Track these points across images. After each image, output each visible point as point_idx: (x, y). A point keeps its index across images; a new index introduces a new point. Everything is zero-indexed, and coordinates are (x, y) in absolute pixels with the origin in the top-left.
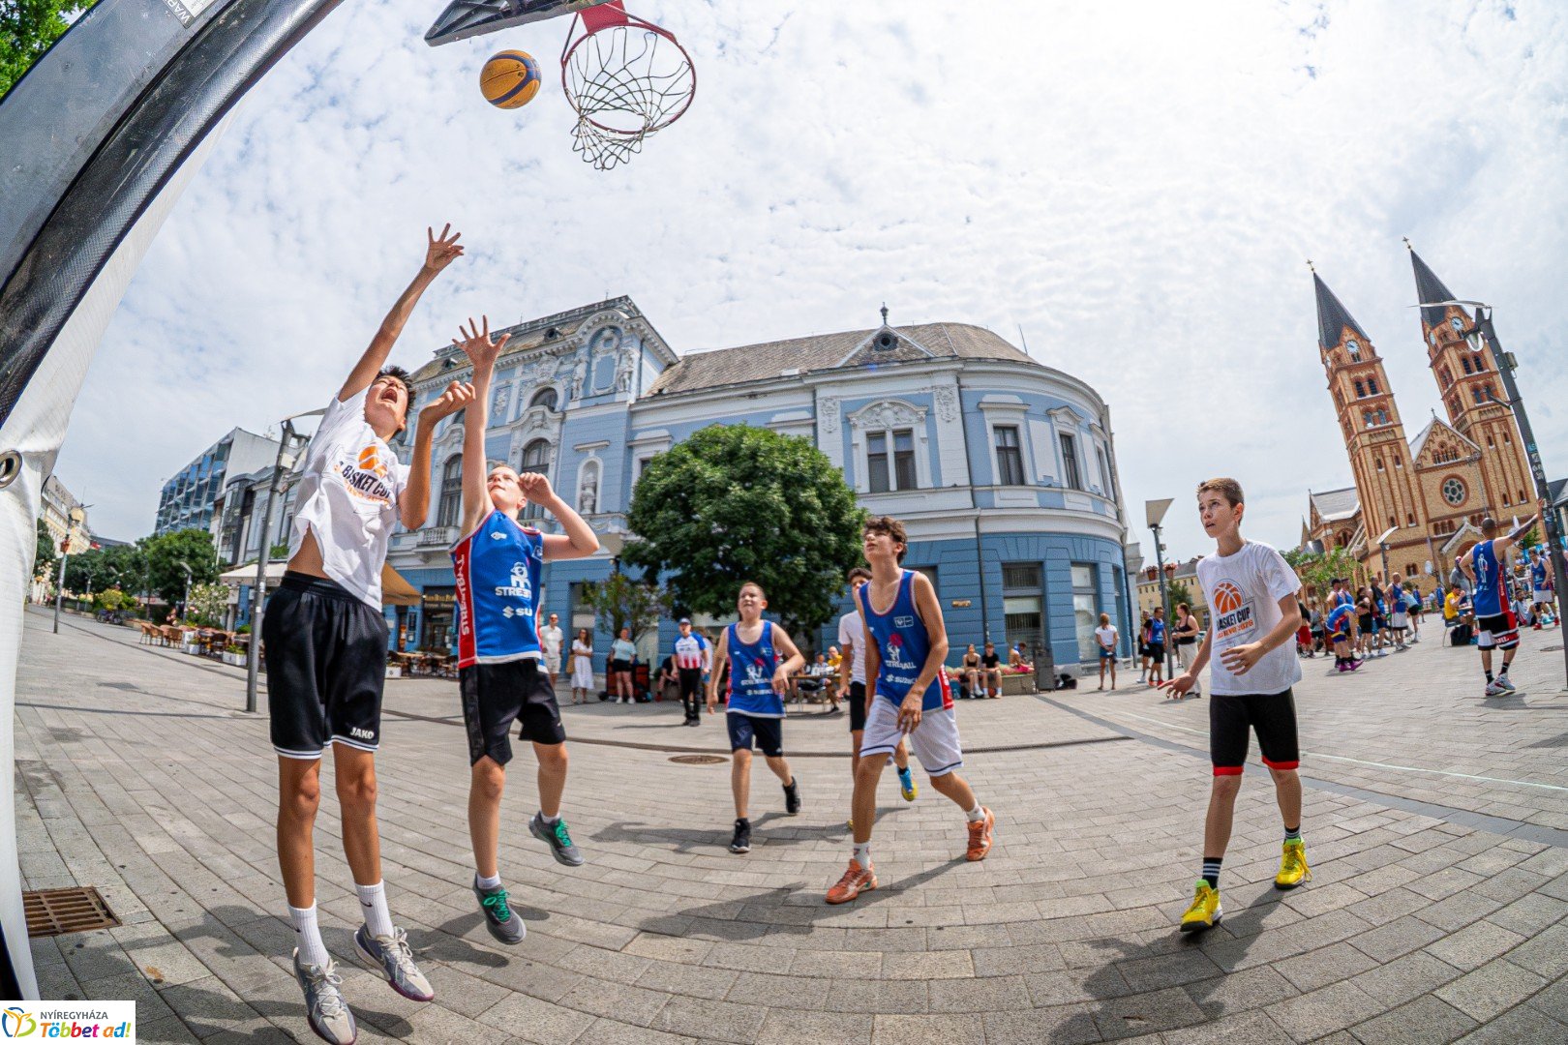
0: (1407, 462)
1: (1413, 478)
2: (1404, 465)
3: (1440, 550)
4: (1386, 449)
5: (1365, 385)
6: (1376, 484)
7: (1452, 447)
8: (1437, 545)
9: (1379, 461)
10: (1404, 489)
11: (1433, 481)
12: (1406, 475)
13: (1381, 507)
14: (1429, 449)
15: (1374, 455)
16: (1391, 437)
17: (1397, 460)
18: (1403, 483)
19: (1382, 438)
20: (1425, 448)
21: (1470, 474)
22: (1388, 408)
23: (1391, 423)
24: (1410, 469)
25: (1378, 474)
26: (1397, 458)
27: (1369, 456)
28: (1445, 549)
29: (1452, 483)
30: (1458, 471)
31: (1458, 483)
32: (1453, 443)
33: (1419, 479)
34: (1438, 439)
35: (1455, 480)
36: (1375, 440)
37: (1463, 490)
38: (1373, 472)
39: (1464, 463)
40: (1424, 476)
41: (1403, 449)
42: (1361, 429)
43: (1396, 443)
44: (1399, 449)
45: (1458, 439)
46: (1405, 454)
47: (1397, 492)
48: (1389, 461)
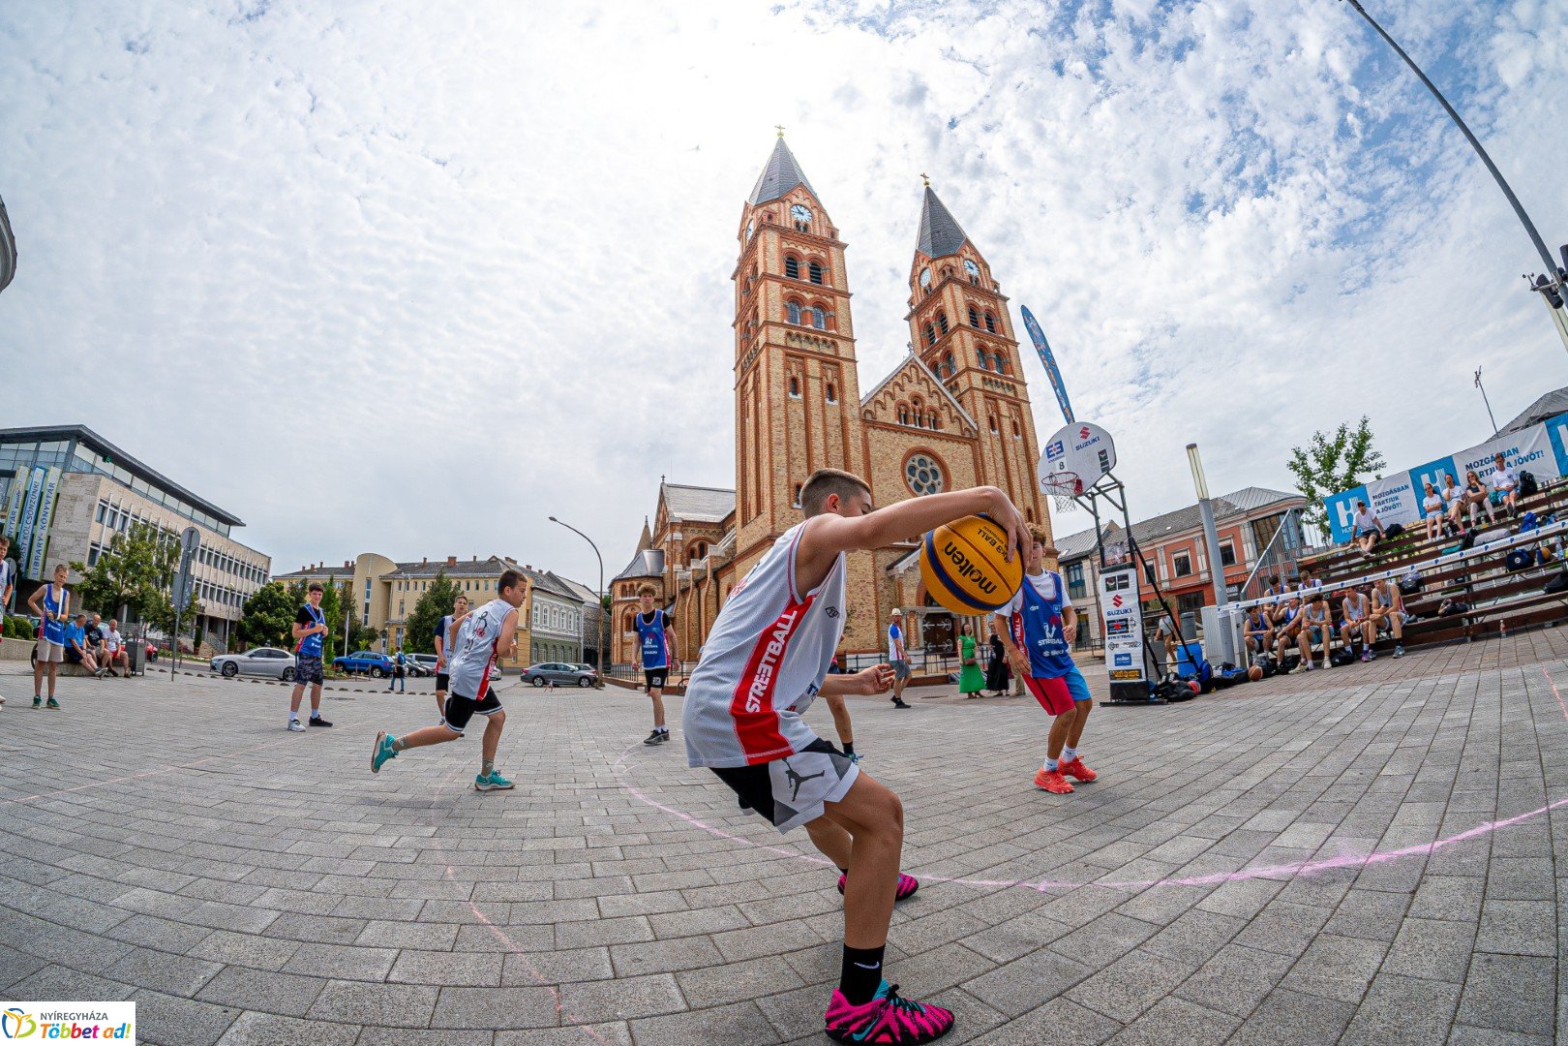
0: (849, 398)
1: (854, 428)
2: (842, 402)
3: (890, 568)
4: (813, 366)
5: (805, 269)
6: (779, 413)
7: (932, 409)
8: (885, 558)
9: (794, 380)
10: (835, 440)
11: (892, 448)
12: (843, 420)
13: (781, 458)
14: (892, 396)
15: (787, 368)
16: (830, 352)
17: (830, 391)
18: (834, 432)
19: (814, 348)
20: (883, 388)
21: (956, 456)
22: (834, 308)
23: (834, 332)
24: (852, 413)
25: (787, 400)
26: (830, 387)
27: (777, 367)
28: (902, 567)
29: (922, 462)
30: (936, 446)
31: (931, 465)
32: (932, 402)
33: (865, 434)
34: (912, 388)
35: (928, 459)
36: (796, 345)
37: (941, 479)
38: (778, 393)
39: (949, 438)
40: (874, 434)
41: (847, 377)
42: (776, 317)
43: (837, 366)
44: (839, 376)
45: (944, 400)
46: (848, 385)
47: (818, 442)
48: (815, 387)
